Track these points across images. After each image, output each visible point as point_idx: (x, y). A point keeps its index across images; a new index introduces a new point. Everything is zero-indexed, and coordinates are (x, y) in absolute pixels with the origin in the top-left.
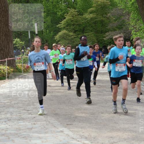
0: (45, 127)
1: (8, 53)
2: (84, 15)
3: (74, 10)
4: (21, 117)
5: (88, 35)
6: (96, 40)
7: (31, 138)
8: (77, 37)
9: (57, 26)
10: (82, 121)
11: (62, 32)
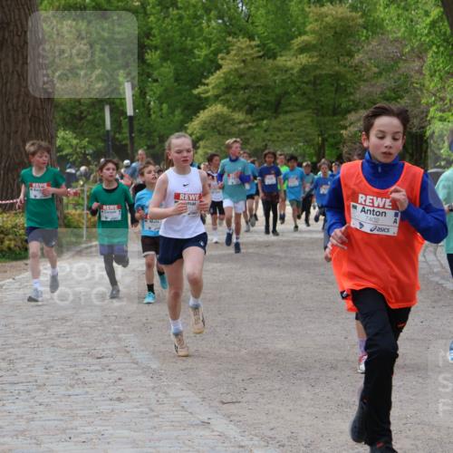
0: (152, 410)
2: (281, 56)
3: (248, 43)
4: (76, 377)
5: (292, 121)
6: (317, 137)
7: (109, 443)
8: (257, 126)
9: (196, 92)
10: (270, 391)
11: (212, 111)
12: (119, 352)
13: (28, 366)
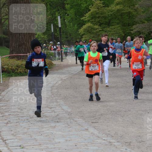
0: (69, 125)
1: (29, 47)
2: (110, 6)
3: (99, 2)
4: (43, 115)
5: (114, 28)
6: (123, 34)
7: (54, 136)
8: (102, 30)
9: (82, 19)
10: (108, 118)
11: (87, 25)
12: (57, 106)
13: (27, 111)
